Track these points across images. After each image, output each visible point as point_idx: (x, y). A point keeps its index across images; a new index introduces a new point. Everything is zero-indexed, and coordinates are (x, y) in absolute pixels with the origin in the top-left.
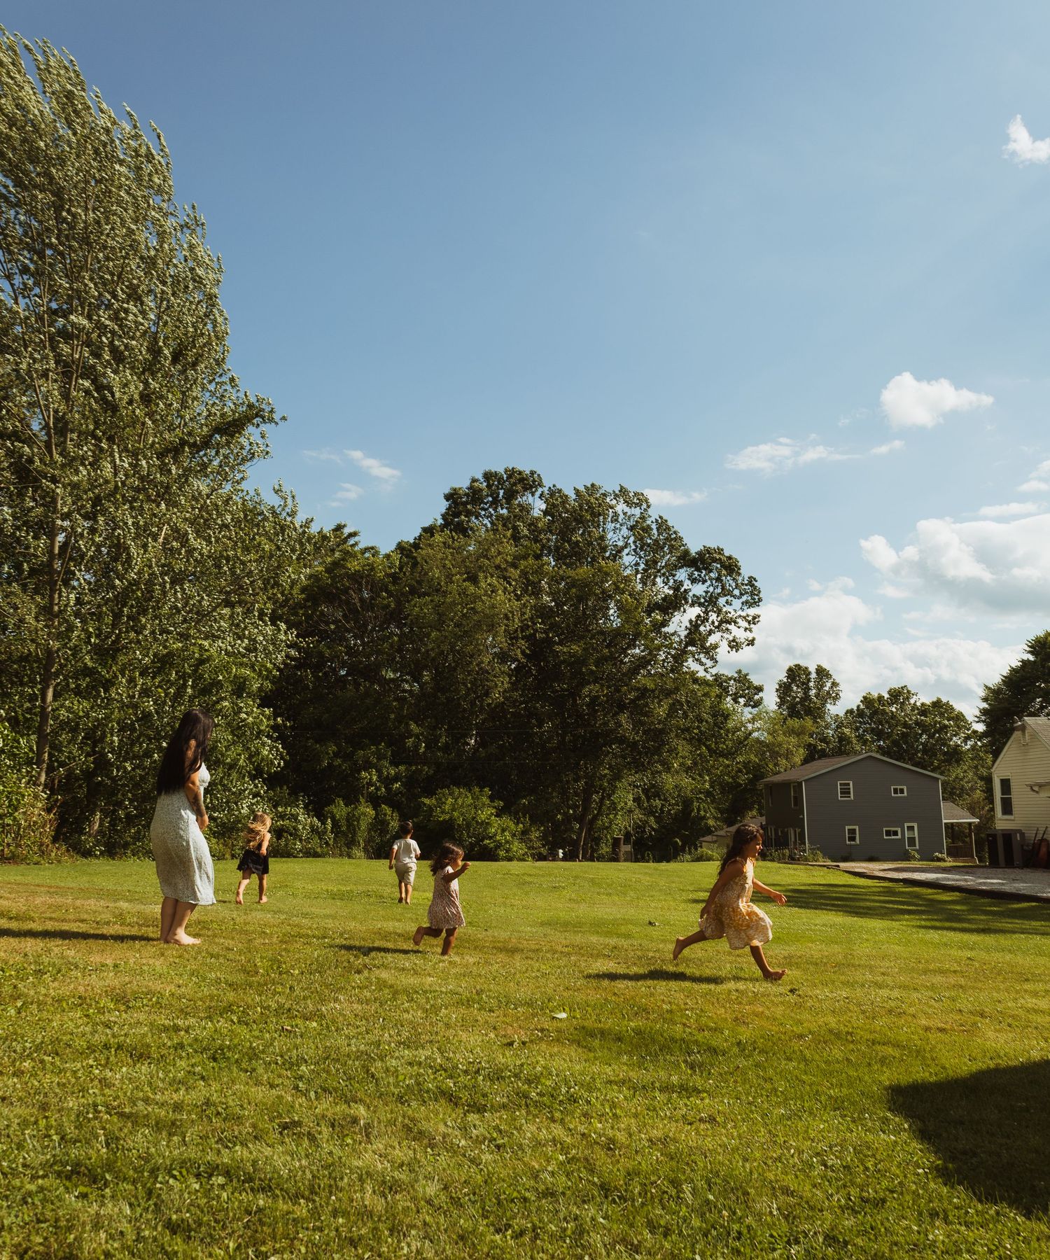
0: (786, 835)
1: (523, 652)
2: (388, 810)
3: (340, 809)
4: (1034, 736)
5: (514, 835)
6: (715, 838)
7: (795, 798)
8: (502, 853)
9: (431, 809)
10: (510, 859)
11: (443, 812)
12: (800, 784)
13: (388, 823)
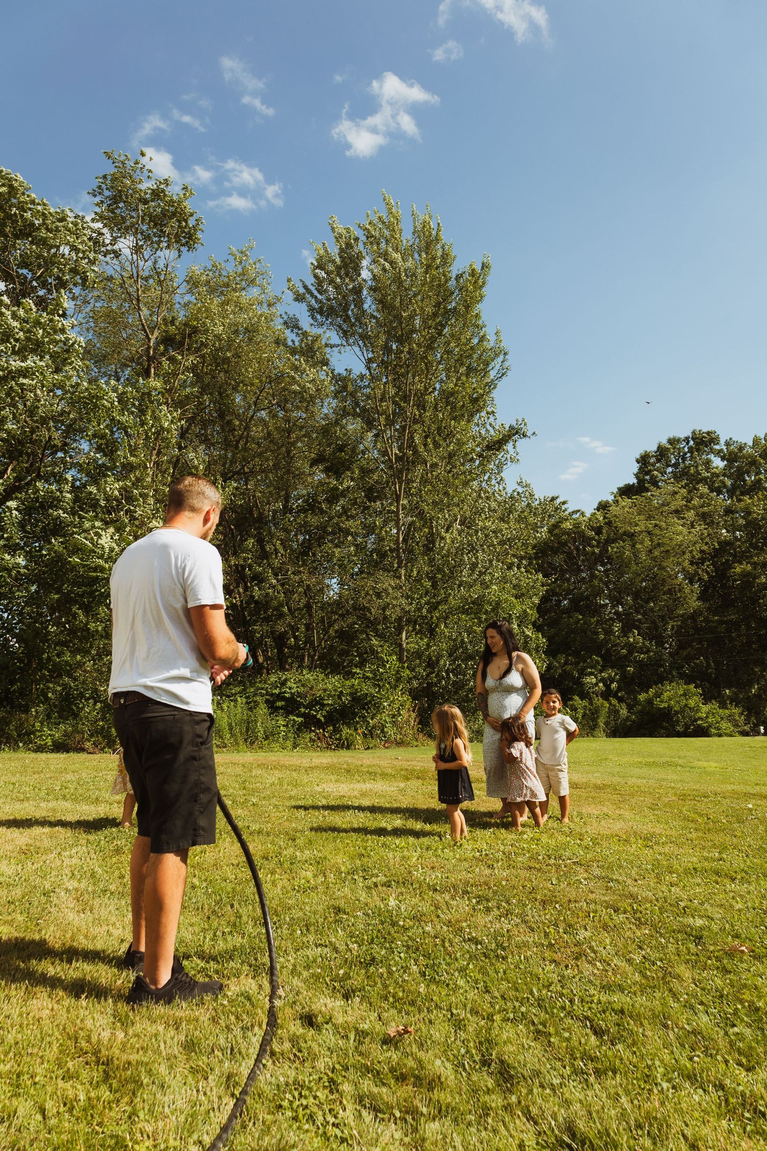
2: (616, 702)
5: (722, 718)
8: (713, 731)
10: (720, 735)
13: (618, 711)
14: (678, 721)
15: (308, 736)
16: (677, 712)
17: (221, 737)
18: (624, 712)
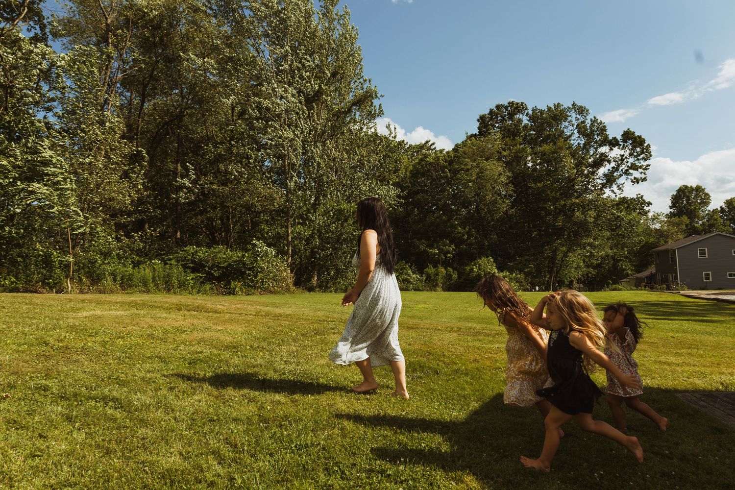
0: (667, 277)
2: (452, 270)
3: (431, 270)
6: (628, 280)
7: (672, 258)
12: (675, 250)
13: (452, 276)
15: (208, 286)
17: (146, 286)
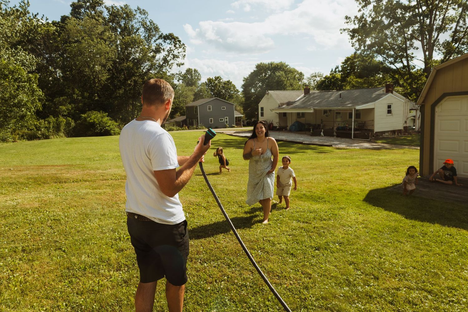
0: (192, 122)
1: (111, 65)
2: (70, 119)
3: (52, 119)
4: (271, 96)
5: (115, 126)
6: (169, 122)
7: (196, 111)
8: (112, 132)
9: (85, 118)
11: (91, 119)
12: (197, 106)
13: (70, 124)
14: (97, 128)
16: (97, 124)
18: (73, 124)
